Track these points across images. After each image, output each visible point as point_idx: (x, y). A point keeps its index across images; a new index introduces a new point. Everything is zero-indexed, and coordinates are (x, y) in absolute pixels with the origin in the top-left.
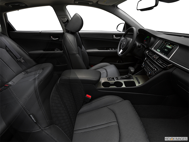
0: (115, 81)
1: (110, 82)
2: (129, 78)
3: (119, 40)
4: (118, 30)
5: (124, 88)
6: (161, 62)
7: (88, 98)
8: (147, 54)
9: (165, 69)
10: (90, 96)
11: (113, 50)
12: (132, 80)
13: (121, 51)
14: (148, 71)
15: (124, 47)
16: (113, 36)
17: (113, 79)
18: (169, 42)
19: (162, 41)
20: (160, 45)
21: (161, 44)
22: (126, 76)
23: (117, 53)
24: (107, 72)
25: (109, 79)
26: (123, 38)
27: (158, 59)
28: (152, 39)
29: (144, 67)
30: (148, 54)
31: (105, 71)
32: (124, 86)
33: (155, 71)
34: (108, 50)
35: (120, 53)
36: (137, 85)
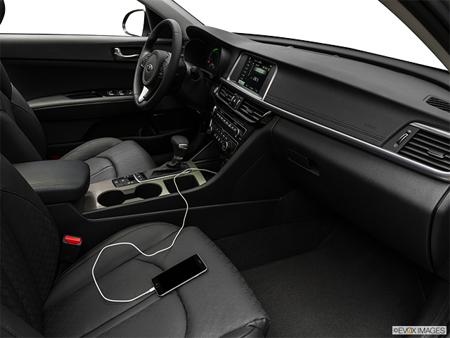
0: (138, 185)
1: (121, 189)
2: (177, 169)
3: (134, 61)
4: (126, 33)
5: (166, 199)
6: (248, 111)
7: (72, 247)
8: (217, 94)
9: (258, 125)
10: (78, 240)
11: (121, 96)
12: (185, 173)
13: (145, 90)
14: (223, 139)
15: (150, 79)
16: (114, 51)
17: (131, 179)
18: (259, 60)
19: (245, 58)
20: (244, 69)
21: (245, 66)
22: (168, 166)
23: (133, 101)
24: (114, 165)
25: (117, 179)
26: (146, 53)
27: (243, 103)
28: (223, 53)
29: (213, 132)
30: (219, 94)
31: (107, 163)
32: (165, 192)
33: (239, 136)
34: (104, 98)
35: (141, 98)
36: (202, 181)
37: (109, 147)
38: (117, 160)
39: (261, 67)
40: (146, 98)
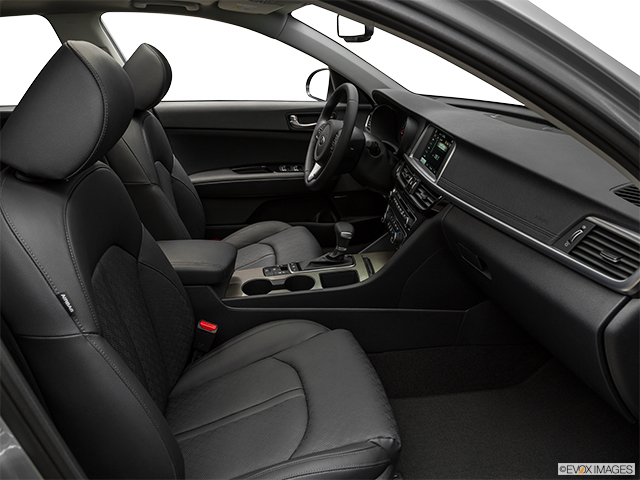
0: (289, 275)
1: (271, 278)
2: (339, 261)
3: (310, 131)
4: (310, 96)
5: (318, 294)
6: (421, 195)
7: (205, 334)
8: (398, 174)
9: (429, 213)
10: (214, 327)
11: (295, 173)
12: (350, 267)
13: (317, 167)
14: (395, 228)
15: (321, 155)
16: (290, 119)
17: (284, 268)
18: (443, 133)
19: (431, 130)
20: (428, 144)
21: (432, 136)
22: (328, 257)
23: (302, 180)
24: (275, 254)
25: (268, 270)
26: (324, 122)
27: (419, 186)
28: (409, 124)
29: (387, 220)
30: (401, 175)
31: (268, 251)
32: (318, 286)
33: (408, 226)
34: (275, 174)
35: (312, 175)
36: (363, 277)
37: (275, 232)
38: (279, 248)
39: (443, 142)
40: (316, 176)
